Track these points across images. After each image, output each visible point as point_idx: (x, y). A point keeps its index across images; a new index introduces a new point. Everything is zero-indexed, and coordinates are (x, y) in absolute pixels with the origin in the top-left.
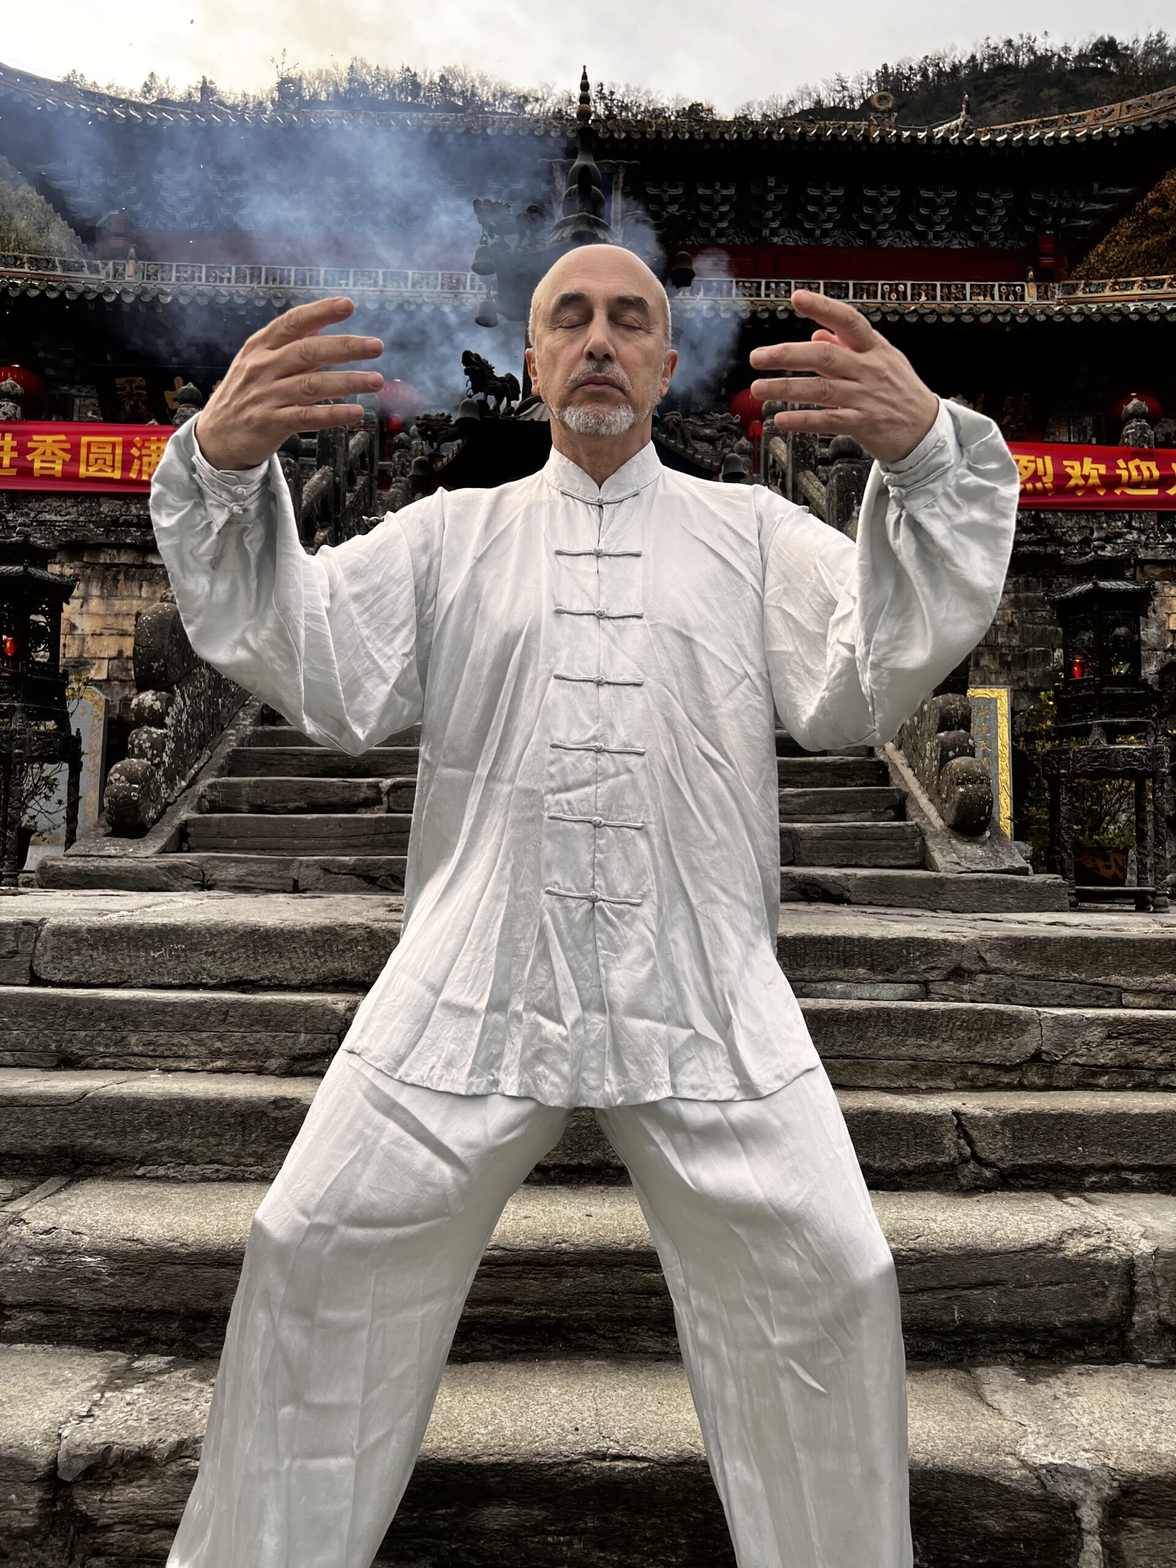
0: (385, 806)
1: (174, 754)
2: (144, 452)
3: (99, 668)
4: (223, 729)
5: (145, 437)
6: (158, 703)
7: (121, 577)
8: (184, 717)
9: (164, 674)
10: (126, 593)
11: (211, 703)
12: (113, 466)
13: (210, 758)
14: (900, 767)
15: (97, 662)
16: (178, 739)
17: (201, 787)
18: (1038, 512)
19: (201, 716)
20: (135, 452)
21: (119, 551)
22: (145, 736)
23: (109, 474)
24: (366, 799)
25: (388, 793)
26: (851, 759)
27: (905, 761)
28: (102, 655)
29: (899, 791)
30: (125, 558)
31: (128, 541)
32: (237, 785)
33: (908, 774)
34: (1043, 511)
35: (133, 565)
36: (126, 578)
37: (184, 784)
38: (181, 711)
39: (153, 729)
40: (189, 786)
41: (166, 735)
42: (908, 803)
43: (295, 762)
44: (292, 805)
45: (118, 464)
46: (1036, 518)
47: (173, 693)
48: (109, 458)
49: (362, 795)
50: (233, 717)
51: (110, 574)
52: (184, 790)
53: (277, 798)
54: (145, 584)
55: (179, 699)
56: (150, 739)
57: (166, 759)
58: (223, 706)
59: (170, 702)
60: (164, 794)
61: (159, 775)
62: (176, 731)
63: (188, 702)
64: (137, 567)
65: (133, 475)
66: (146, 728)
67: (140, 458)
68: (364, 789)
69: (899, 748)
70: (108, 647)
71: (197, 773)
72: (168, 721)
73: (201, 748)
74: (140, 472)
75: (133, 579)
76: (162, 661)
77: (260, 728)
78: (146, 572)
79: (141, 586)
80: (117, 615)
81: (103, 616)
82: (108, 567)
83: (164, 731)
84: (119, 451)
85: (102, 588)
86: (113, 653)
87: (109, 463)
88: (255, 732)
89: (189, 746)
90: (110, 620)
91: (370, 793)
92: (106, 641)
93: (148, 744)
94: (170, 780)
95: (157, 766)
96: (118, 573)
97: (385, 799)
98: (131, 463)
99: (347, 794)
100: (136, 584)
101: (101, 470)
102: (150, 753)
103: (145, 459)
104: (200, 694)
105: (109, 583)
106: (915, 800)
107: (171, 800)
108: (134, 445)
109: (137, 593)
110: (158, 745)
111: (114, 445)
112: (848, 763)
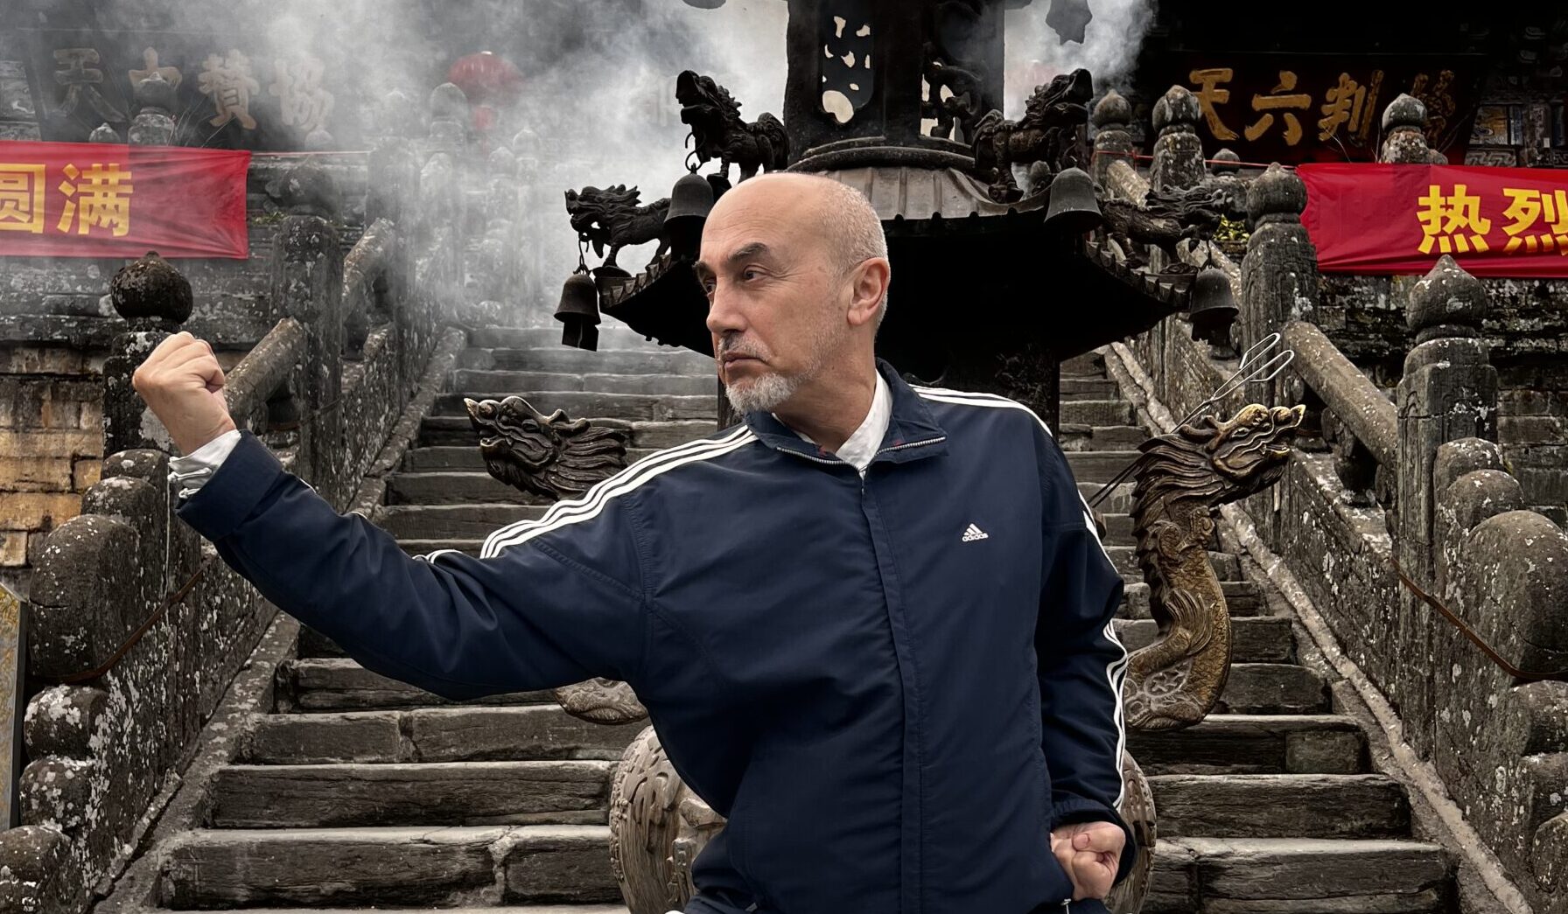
0: (499, 887)
1: (109, 799)
2: (81, 188)
3: (13, 547)
4: (204, 722)
5: (83, 163)
6: (76, 712)
7: (46, 396)
8: (128, 724)
9: (86, 655)
10: (54, 423)
11: (181, 683)
12: (30, 213)
13: (180, 786)
14: (1431, 797)
15: (8, 537)
16: (116, 770)
17: (159, 856)
18: (1544, 282)
19: (162, 713)
20: (66, 188)
21: (42, 353)
22: (51, 776)
23: (24, 226)
24: (465, 874)
25: (505, 864)
26: (1341, 779)
27: (1439, 786)
28: (17, 525)
29: (1445, 854)
30: (52, 365)
31: (57, 336)
32: (226, 852)
33: (1450, 813)
34: (1553, 281)
35: (65, 377)
36: (55, 398)
37: (128, 849)
38: (121, 717)
39: (67, 762)
40: (137, 854)
41: (91, 771)
42: (1463, 878)
43: (333, 793)
44: (327, 888)
45: (39, 209)
46: (1542, 293)
47: (106, 687)
48: (25, 198)
49: (457, 868)
50: (222, 695)
51: (28, 390)
52: (128, 864)
53: (301, 873)
54: (85, 407)
55: (117, 695)
56: (60, 781)
57: (91, 814)
58: (203, 681)
59: (98, 706)
60: (88, 881)
61: (80, 850)
62: (111, 757)
63: (135, 694)
64: (74, 379)
65: (64, 227)
66: (53, 759)
67: (75, 198)
68: (460, 857)
69: (1425, 757)
70: (26, 513)
71: (154, 823)
72: (95, 742)
73: (161, 771)
74: (76, 221)
75: (66, 399)
76: (82, 632)
77: (271, 718)
78: (87, 386)
79: (79, 411)
80: (39, 459)
81: (19, 461)
82: (25, 378)
83: (90, 762)
84: (40, 187)
85: (14, 413)
86: (35, 522)
87: (24, 207)
88: (261, 725)
89: (138, 777)
90: (29, 468)
91: (472, 864)
92: (23, 502)
93: (57, 792)
94: (101, 849)
95: (74, 832)
96: (41, 388)
97: (500, 874)
98: (62, 207)
99: (429, 866)
100: (70, 408)
101: (10, 219)
102: (61, 808)
103: (83, 201)
104: (158, 674)
105: (27, 405)
106: (1474, 870)
107: (102, 890)
108: (66, 178)
109: (72, 422)
110: (76, 793)
111: (31, 176)
112: (1336, 789)
